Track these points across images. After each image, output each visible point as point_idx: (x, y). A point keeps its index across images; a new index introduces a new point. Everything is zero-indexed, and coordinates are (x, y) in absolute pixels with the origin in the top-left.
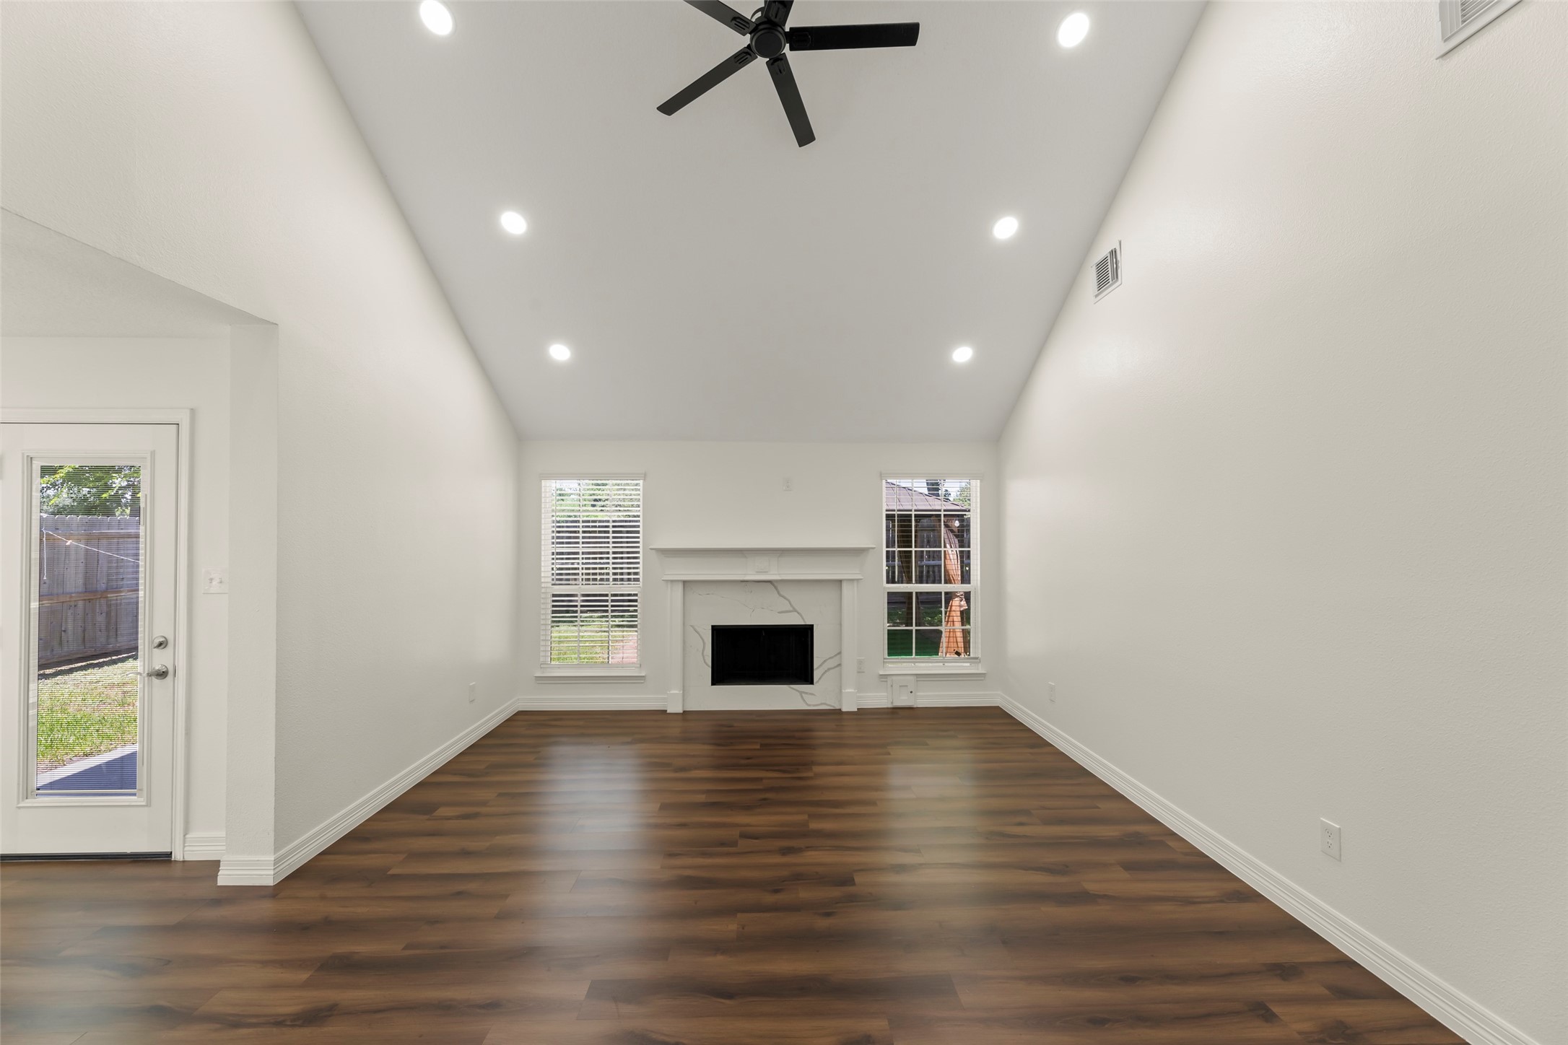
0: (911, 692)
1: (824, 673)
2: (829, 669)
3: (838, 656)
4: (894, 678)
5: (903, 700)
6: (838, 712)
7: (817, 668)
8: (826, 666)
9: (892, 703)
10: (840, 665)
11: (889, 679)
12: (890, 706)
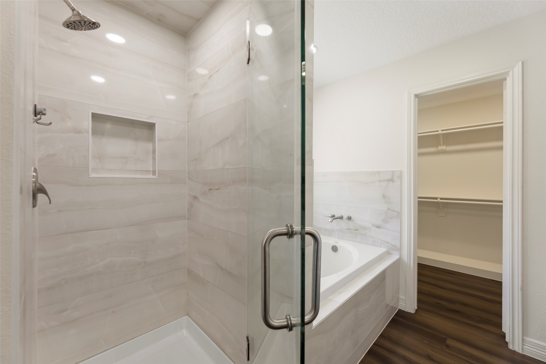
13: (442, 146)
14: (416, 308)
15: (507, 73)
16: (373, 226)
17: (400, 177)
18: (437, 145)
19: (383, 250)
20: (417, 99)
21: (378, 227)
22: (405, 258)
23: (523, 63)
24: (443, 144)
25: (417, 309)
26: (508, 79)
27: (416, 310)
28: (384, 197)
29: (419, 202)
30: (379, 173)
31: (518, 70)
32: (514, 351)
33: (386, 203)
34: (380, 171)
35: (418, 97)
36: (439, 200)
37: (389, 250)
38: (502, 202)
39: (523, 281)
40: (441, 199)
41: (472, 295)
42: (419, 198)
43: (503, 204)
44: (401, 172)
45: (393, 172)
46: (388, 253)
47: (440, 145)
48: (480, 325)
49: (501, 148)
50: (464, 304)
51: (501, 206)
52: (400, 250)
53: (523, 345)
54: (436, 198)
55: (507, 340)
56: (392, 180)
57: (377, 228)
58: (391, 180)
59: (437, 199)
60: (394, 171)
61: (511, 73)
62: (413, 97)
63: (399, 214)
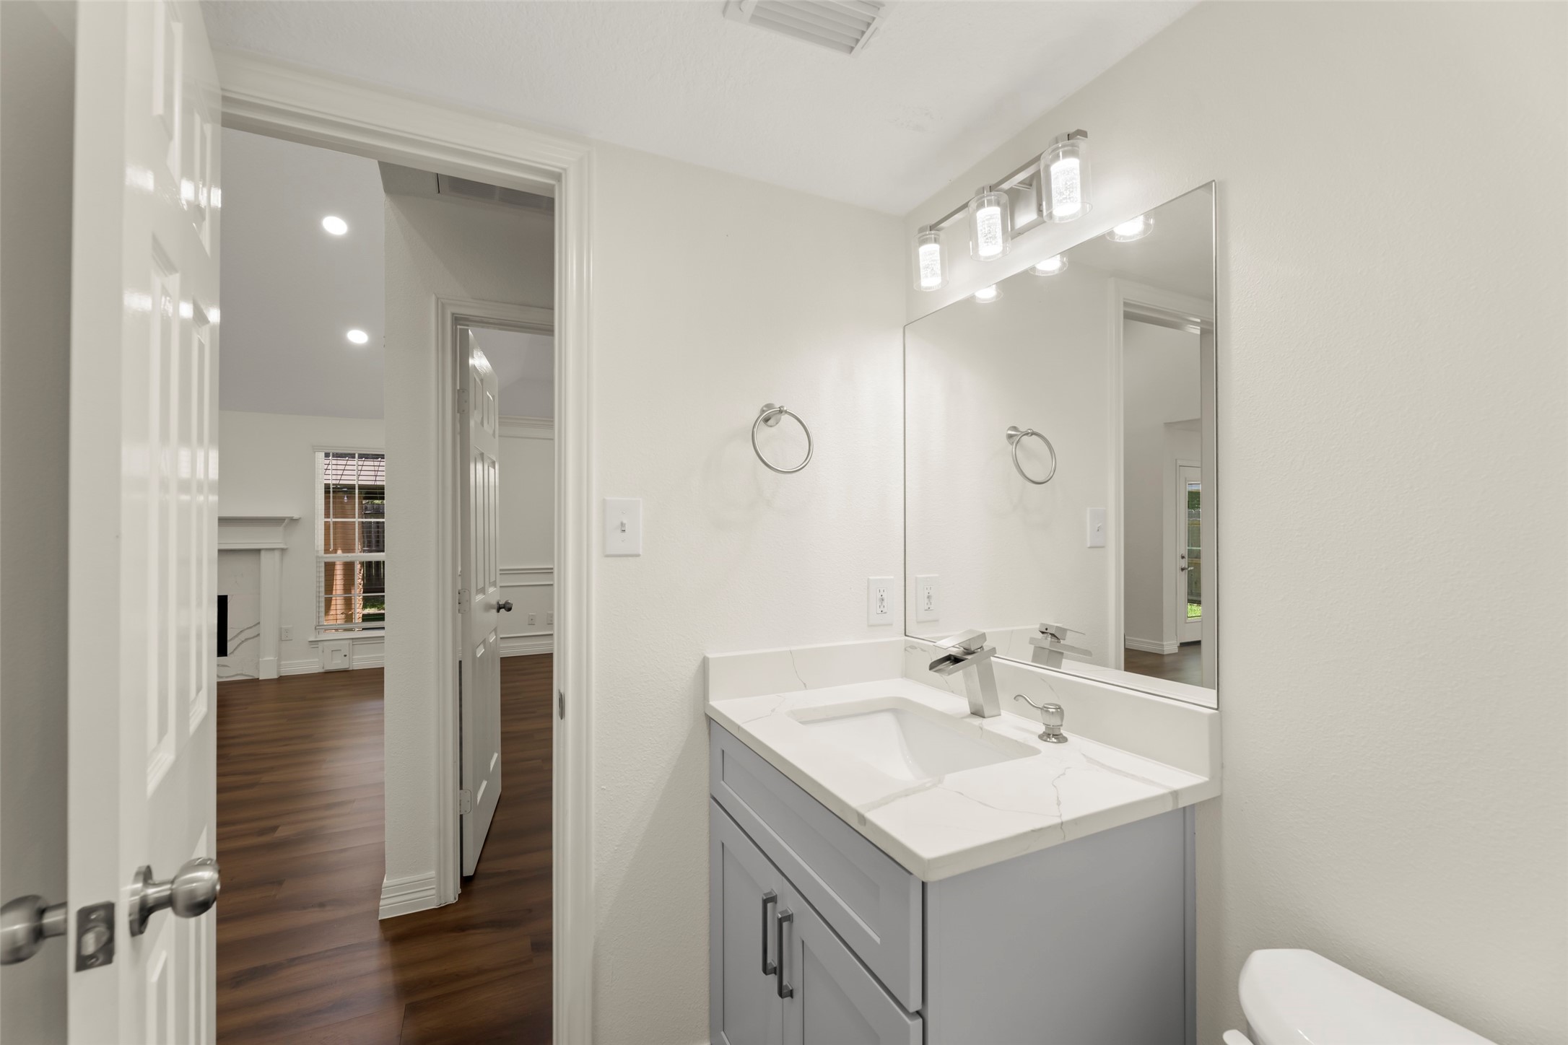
0: (345, 656)
1: (241, 644)
2: (246, 640)
3: (258, 626)
4: (326, 643)
5: (338, 663)
6: (255, 682)
7: (231, 640)
8: (242, 637)
9: (323, 668)
10: (258, 635)
11: (320, 645)
12: (321, 670)
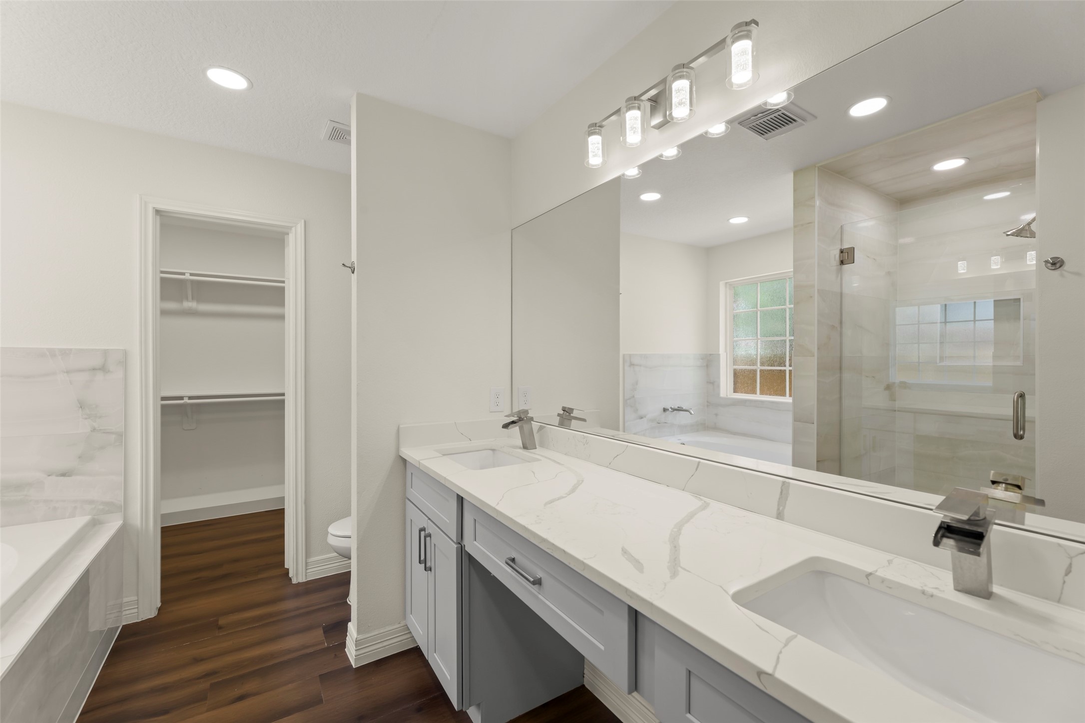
13: (190, 302)
14: (159, 605)
15: (290, 228)
16: (49, 476)
17: (124, 360)
18: (180, 300)
19: (80, 521)
20: (158, 217)
21: (63, 475)
22: (136, 519)
23: (305, 222)
24: (193, 299)
25: (160, 607)
26: (290, 235)
27: (160, 609)
28: (82, 405)
29: (163, 407)
30: (65, 353)
31: (300, 228)
32: (299, 583)
33: (86, 419)
34: (71, 350)
35: (161, 216)
36: (186, 400)
37: (96, 517)
38: (283, 395)
39: (306, 492)
40: (190, 398)
41: (245, 543)
42: (163, 399)
43: (286, 398)
44: (125, 353)
45: (105, 353)
46: (95, 524)
47: (187, 299)
48: (260, 576)
49: (282, 317)
50: (236, 560)
51: (283, 401)
52: (124, 508)
53: (306, 569)
54: (181, 398)
55: (290, 575)
56: (103, 369)
57: (62, 478)
58: (100, 369)
59: (183, 400)
60: (108, 350)
61: (293, 229)
62: (151, 213)
63: (122, 438)
